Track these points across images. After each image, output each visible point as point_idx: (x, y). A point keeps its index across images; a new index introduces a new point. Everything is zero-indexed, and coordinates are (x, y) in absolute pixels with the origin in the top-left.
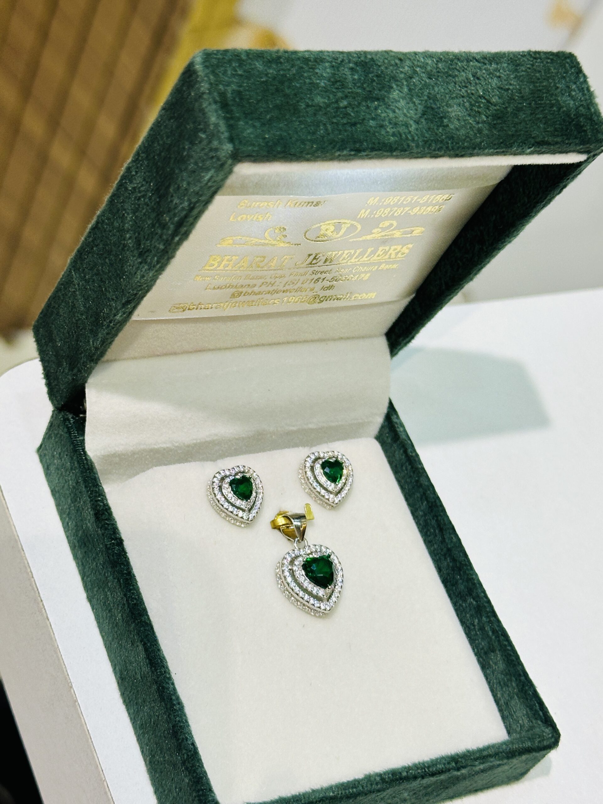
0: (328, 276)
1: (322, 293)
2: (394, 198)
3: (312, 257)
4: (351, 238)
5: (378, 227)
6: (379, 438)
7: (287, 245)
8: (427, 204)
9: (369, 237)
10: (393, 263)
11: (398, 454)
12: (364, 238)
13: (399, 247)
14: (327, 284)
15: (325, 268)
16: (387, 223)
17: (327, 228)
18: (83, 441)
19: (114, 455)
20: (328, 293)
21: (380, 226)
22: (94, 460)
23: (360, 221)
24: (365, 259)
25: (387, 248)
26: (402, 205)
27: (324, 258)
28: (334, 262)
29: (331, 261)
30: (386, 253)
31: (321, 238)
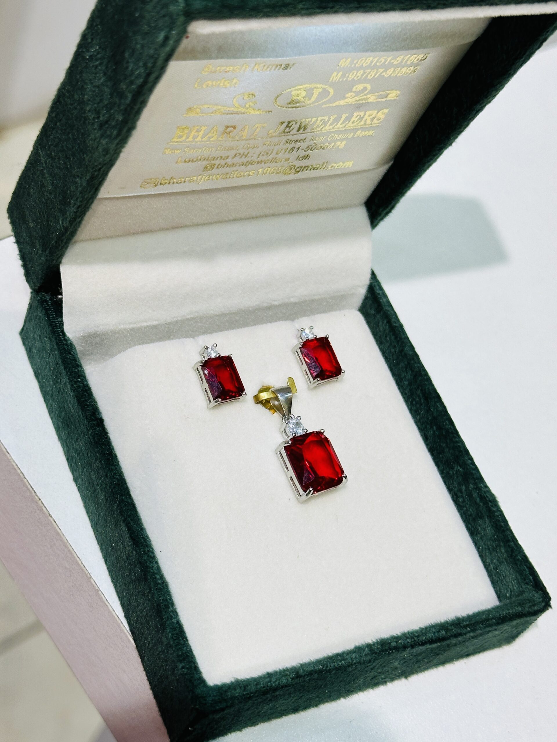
0: (304, 145)
1: (298, 164)
2: (366, 59)
3: (285, 125)
4: (325, 103)
5: (351, 91)
6: (364, 310)
7: (258, 113)
8: (401, 65)
9: (342, 102)
10: (369, 129)
11: (383, 326)
12: (337, 103)
13: (374, 113)
14: (302, 153)
15: (299, 137)
16: (360, 87)
20: (304, 163)
21: (354, 90)
23: (332, 84)
24: (339, 125)
25: (362, 114)
26: (375, 67)
27: (298, 125)
28: (308, 130)
29: (305, 129)
30: (361, 119)
31: (293, 103)
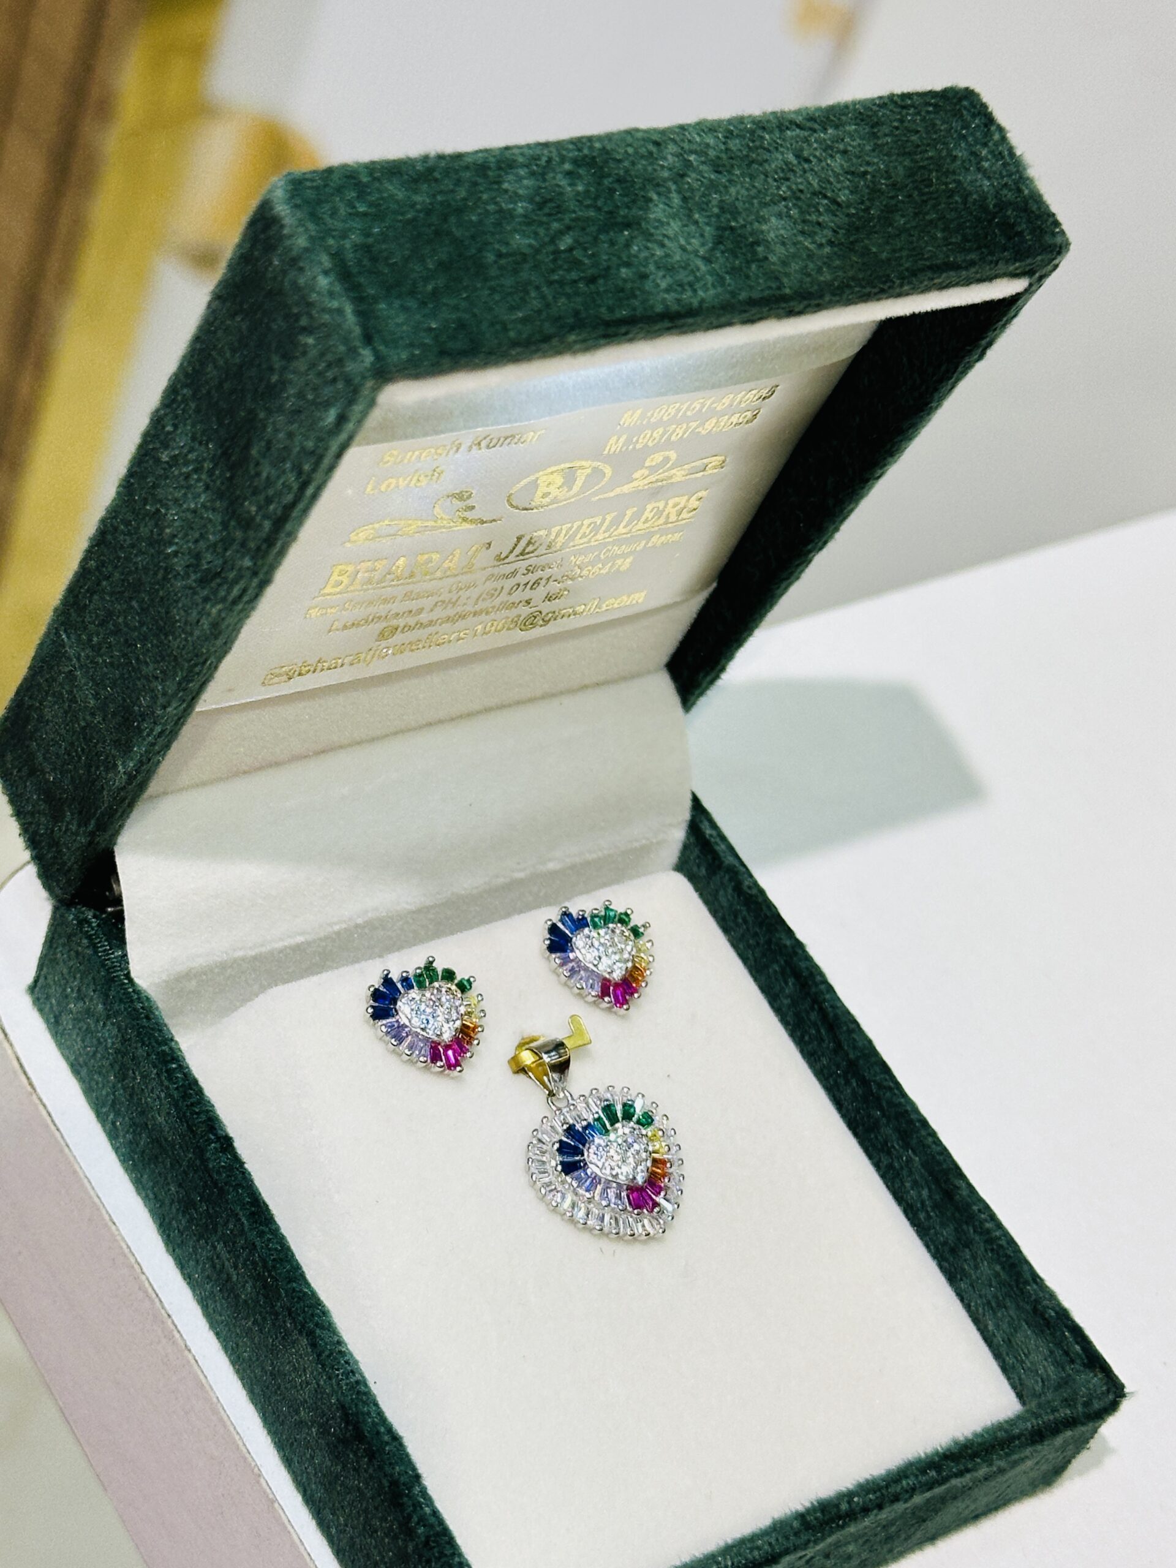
0: (557, 572)
1: (547, 607)
2: (668, 408)
3: (524, 541)
4: (594, 494)
5: (643, 467)
6: (683, 867)
8: (729, 411)
9: (626, 489)
10: (674, 530)
11: (725, 894)
12: (618, 491)
13: (683, 500)
14: (554, 587)
16: (658, 458)
17: (549, 481)
18: (123, 958)
20: (558, 604)
21: (647, 464)
23: (608, 459)
24: (621, 530)
25: (661, 504)
26: (684, 419)
30: (659, 513)
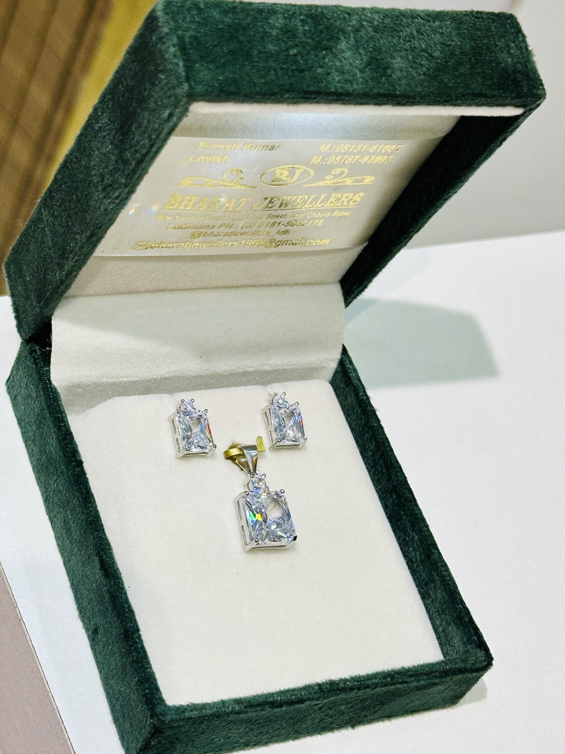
0: (284, 221)
1: (278, 238)
2: (345, 146)
3: (268, 201)
4: (304, 183)
5: (330, 174)
6: (334, 383)
7: (244, 187)
8: (376, 154)
9: (322, 184)
10: (346, 210)
11: (351, 399)
12: (317, 184)
13: (351, 195)
14: (282, 228)
15: (280, 213)
16: (338, 171)
17: (282, 173)
18: (49, 371)
19: (78, 386)
20: (284, 237)
21: (332, 173)
22: (59, 390)
23: (313, 167)
24: (318, 205)
25: (339, 195)
26: (352, 153)
27: (279, 202)
28: (289, 207)
29: (286, 205)
30: (338, 200)
31: (276, 182)
